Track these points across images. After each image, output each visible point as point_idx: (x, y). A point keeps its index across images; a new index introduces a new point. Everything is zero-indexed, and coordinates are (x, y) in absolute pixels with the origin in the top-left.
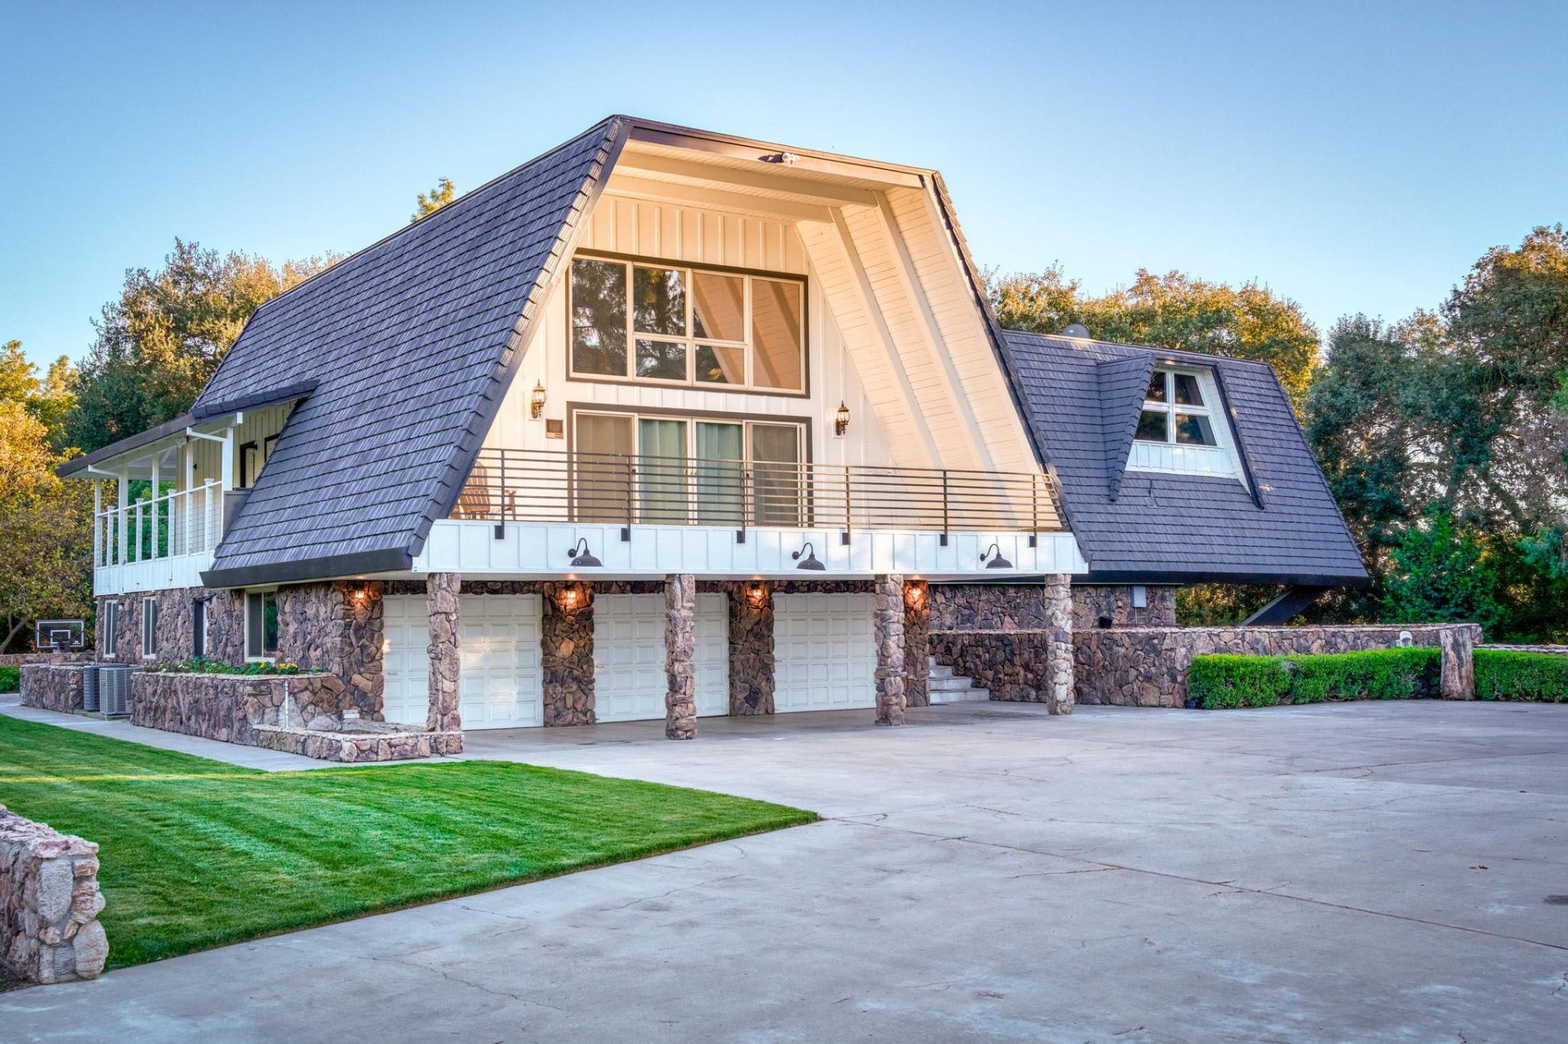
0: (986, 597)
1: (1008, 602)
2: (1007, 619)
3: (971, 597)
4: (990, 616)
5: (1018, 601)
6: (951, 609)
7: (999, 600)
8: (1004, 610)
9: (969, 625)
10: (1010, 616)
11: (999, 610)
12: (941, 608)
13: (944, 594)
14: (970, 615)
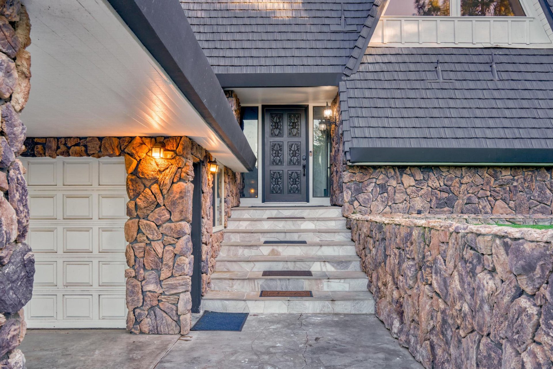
0: (470, 180)
1: (501, 186)
2: (499, 203)
3: (451, 179)
4: (475, 200)
5: (515, 184)
6: (422, 192)
7: (488, 183)
8: (493, 194)
9: (446, 209)
10: (504, 200)
11: (488, 193)
12: (409, 191)
13: (412, 175)
14: (448, 199)
